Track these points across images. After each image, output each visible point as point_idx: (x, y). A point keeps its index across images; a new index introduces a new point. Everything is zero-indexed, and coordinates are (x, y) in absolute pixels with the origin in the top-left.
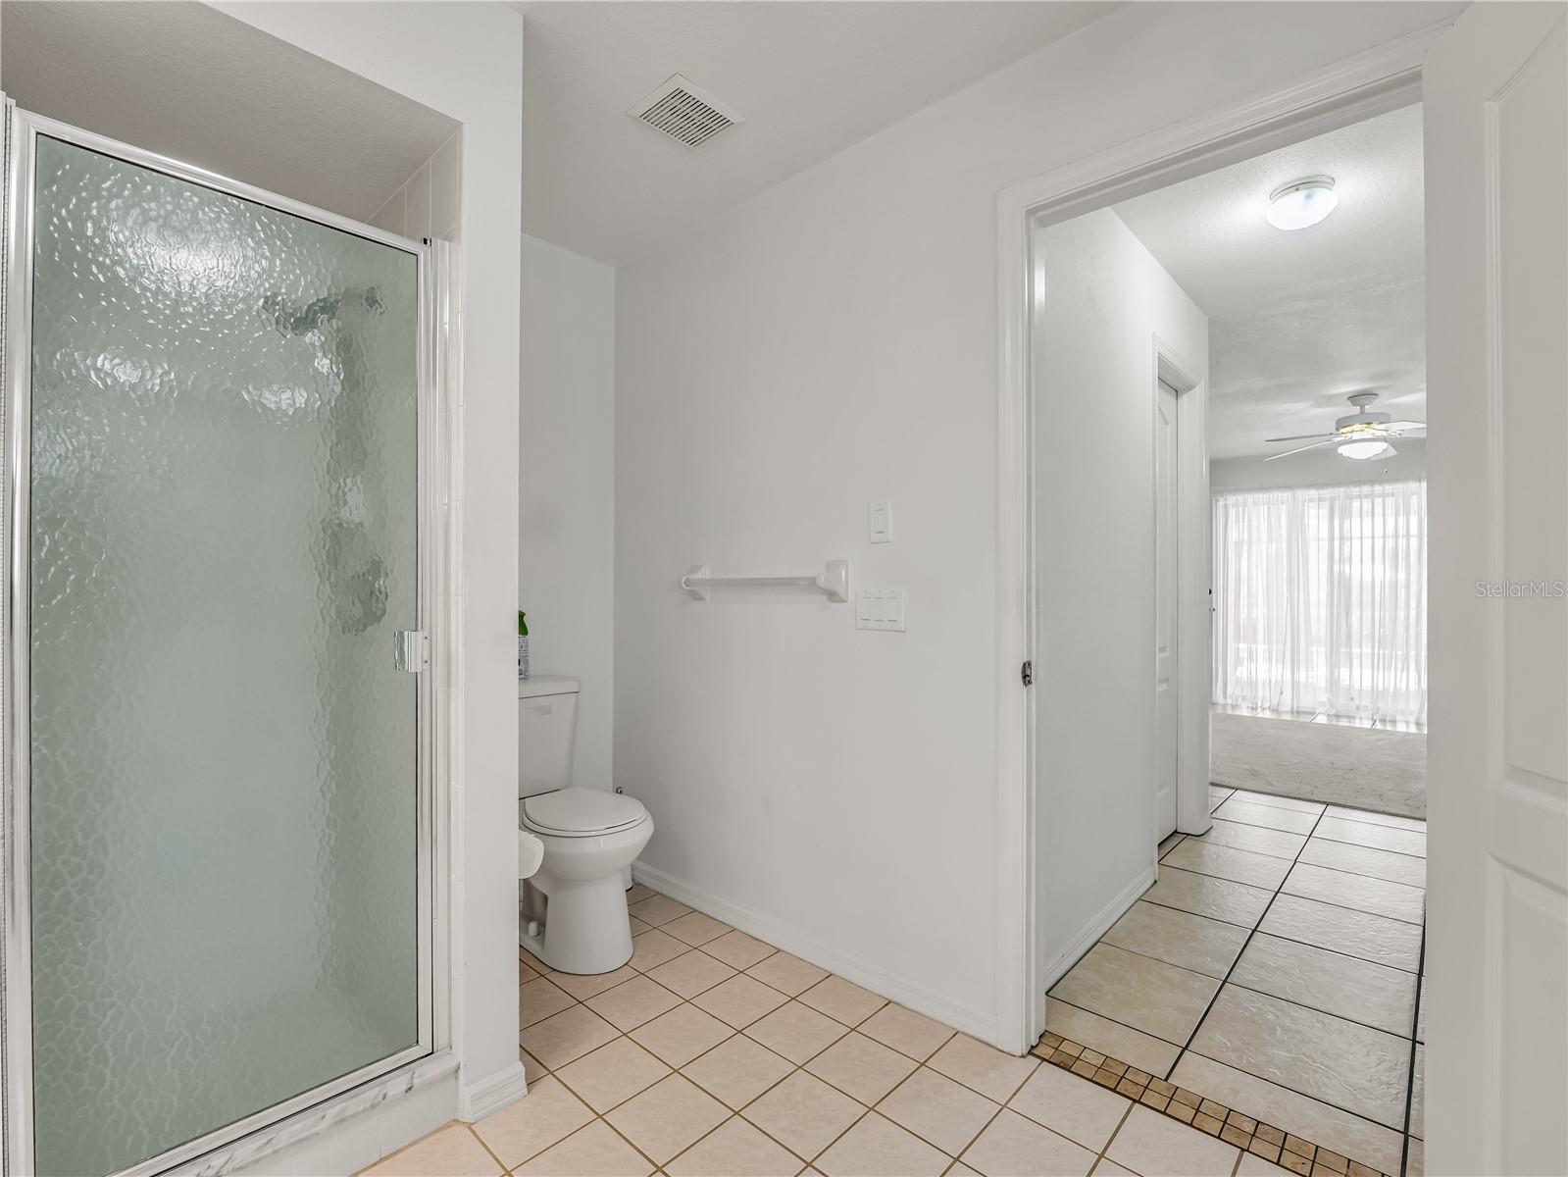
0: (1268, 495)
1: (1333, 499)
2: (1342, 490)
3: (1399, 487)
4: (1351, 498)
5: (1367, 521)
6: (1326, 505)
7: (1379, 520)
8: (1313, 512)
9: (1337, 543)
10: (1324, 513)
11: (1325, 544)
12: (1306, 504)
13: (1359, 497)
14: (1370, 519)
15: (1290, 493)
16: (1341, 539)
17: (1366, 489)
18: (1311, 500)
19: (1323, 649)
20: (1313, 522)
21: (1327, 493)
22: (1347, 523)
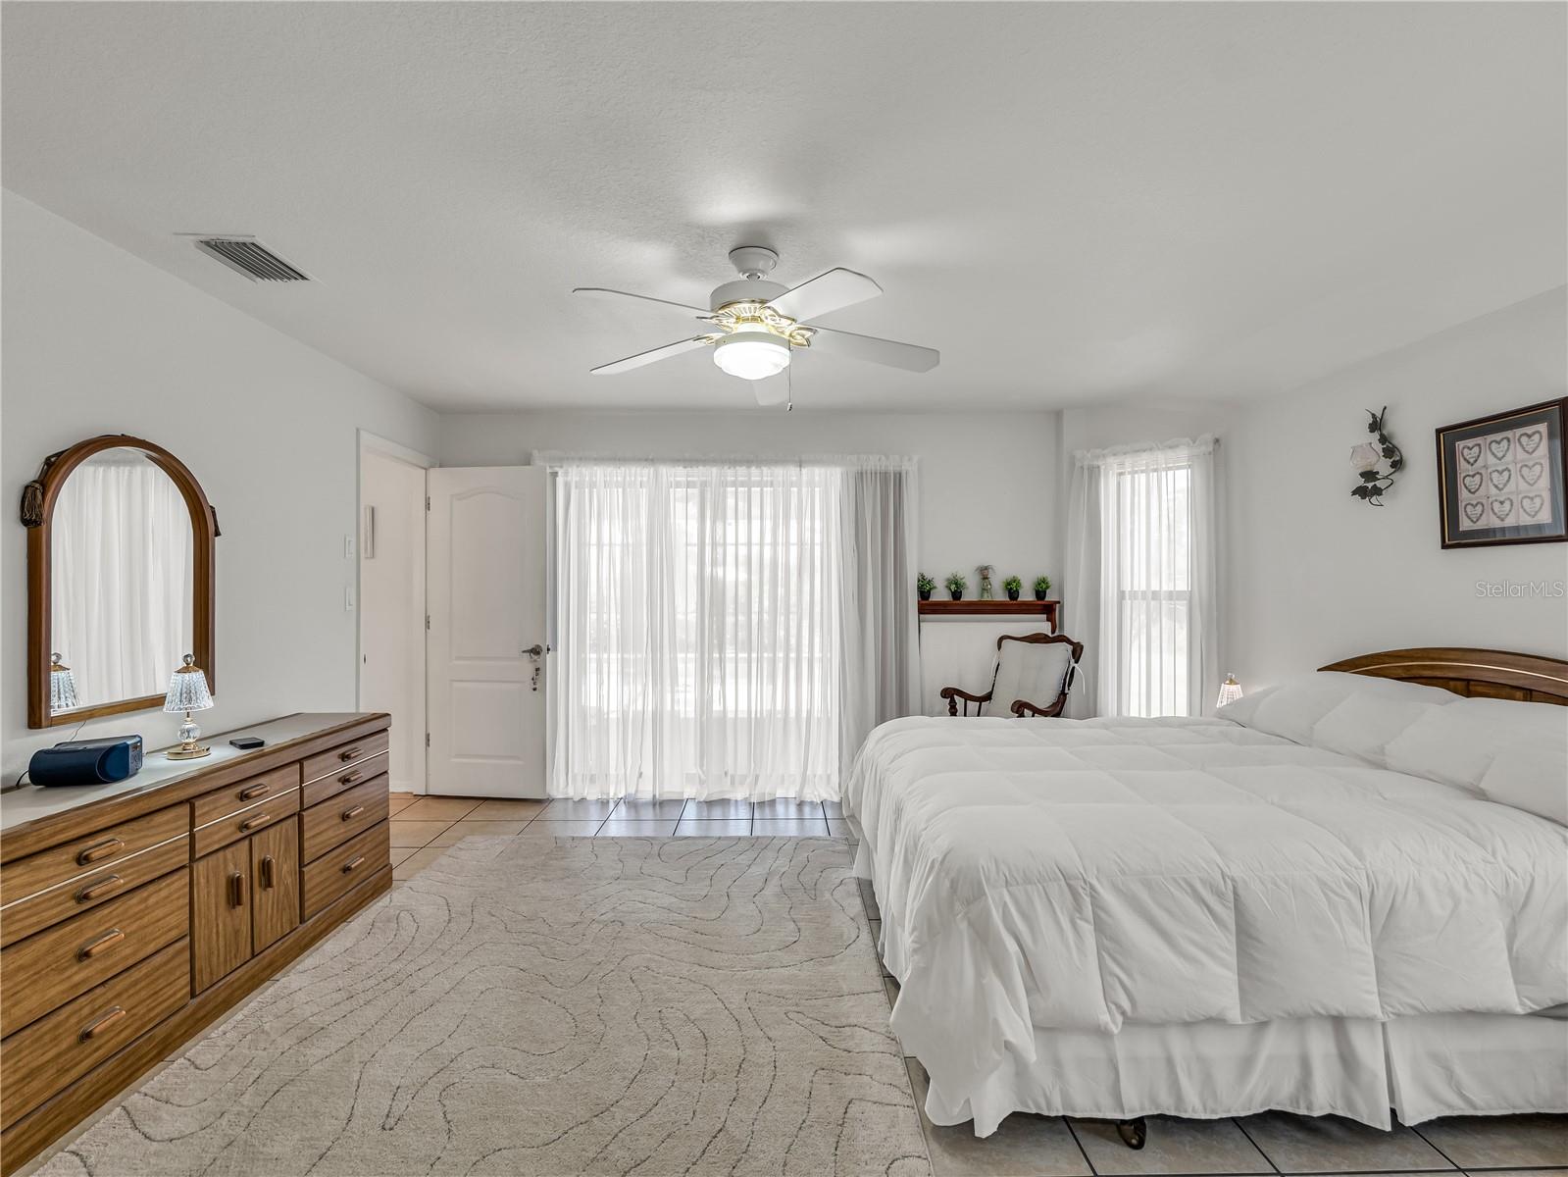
0: (623, 469)
1: (704, 484)
2: (714, 470)
3: (779, 472)
4: (725, 484)
5: (743, 524)
6: (694, 492)
7: (756, 524)
8: (680, 507)
9: (708, 549)
10: (694, 509)
11: (694, 550)
12: (671, 490)
13: (734, 484)
14: (746, 521)
15: (652, 470)
16: (714, 545)
17: (742, 470)
18: (678, 485)
19: (691, 656)
20: (680, 522)
21: (699, 473)
22: (719, 526)
